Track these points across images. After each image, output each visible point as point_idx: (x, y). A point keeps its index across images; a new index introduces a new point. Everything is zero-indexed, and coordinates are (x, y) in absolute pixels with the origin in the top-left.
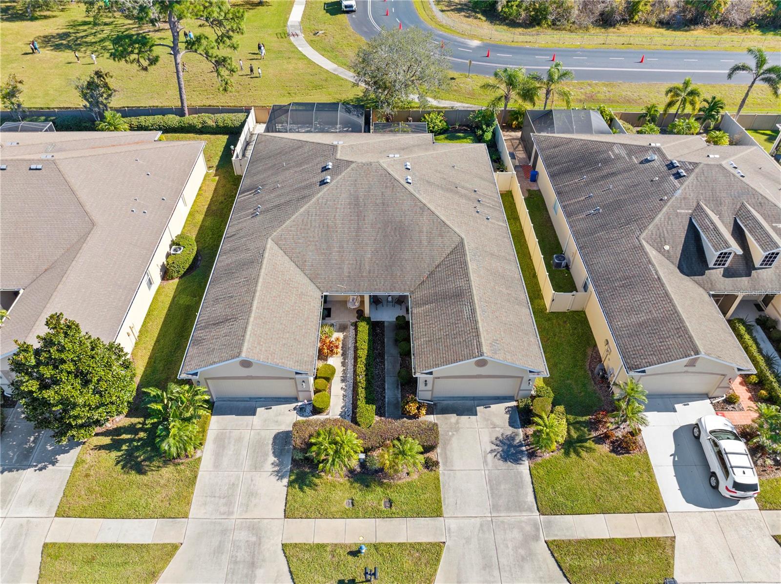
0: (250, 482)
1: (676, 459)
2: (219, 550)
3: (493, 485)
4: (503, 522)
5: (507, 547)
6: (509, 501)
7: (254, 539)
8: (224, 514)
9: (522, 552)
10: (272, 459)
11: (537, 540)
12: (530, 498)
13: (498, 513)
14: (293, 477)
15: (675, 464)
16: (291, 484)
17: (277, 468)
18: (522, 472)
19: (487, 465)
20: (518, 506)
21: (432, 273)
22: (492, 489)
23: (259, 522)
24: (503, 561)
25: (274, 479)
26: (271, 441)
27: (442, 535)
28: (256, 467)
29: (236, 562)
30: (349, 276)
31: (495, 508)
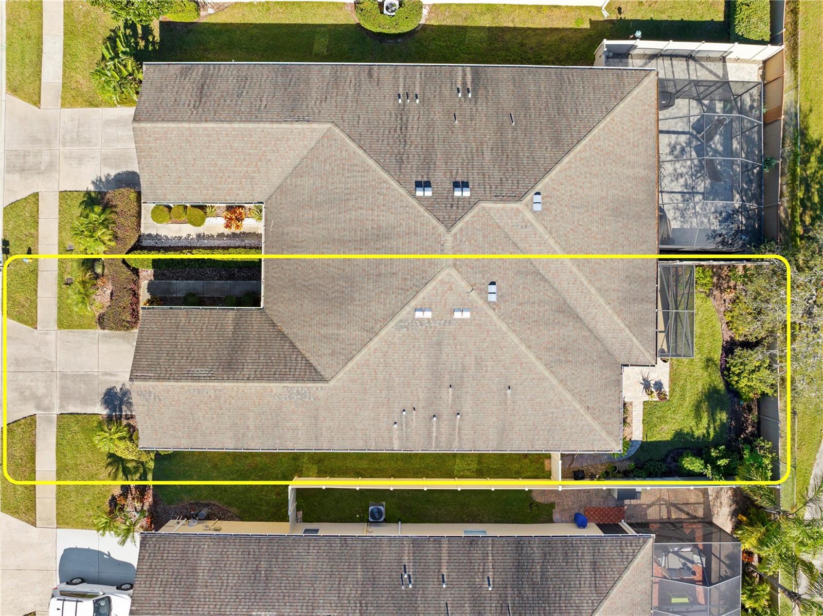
0: (92, 156)
1: (105, 556)
2: (35, 140)
3: (85, 378)
4: (52, 381)
5: (32, 381)
6: (69, 389)
7: (43, 168)
8: (64, 138)
9: (28, 393)
10: (113, 173)
11: (36, 408)
12: (72, 409)
13: (60, 378)
14: (93, 195)
15: (99, 553)
16: (88, 193)
17: (103, 179)
18: (96, 406)
19: (103, 375)
20: (65, 397)
21: (284, 337)
22: (81, 375)
23: (56, 170)
24: (21, 376)
25: (94, 178)
26: (130, 170)
27: (43, 328)
28: (105, 160)
29: (24, 156)
30: (283, 234)
31: (64, 376)
